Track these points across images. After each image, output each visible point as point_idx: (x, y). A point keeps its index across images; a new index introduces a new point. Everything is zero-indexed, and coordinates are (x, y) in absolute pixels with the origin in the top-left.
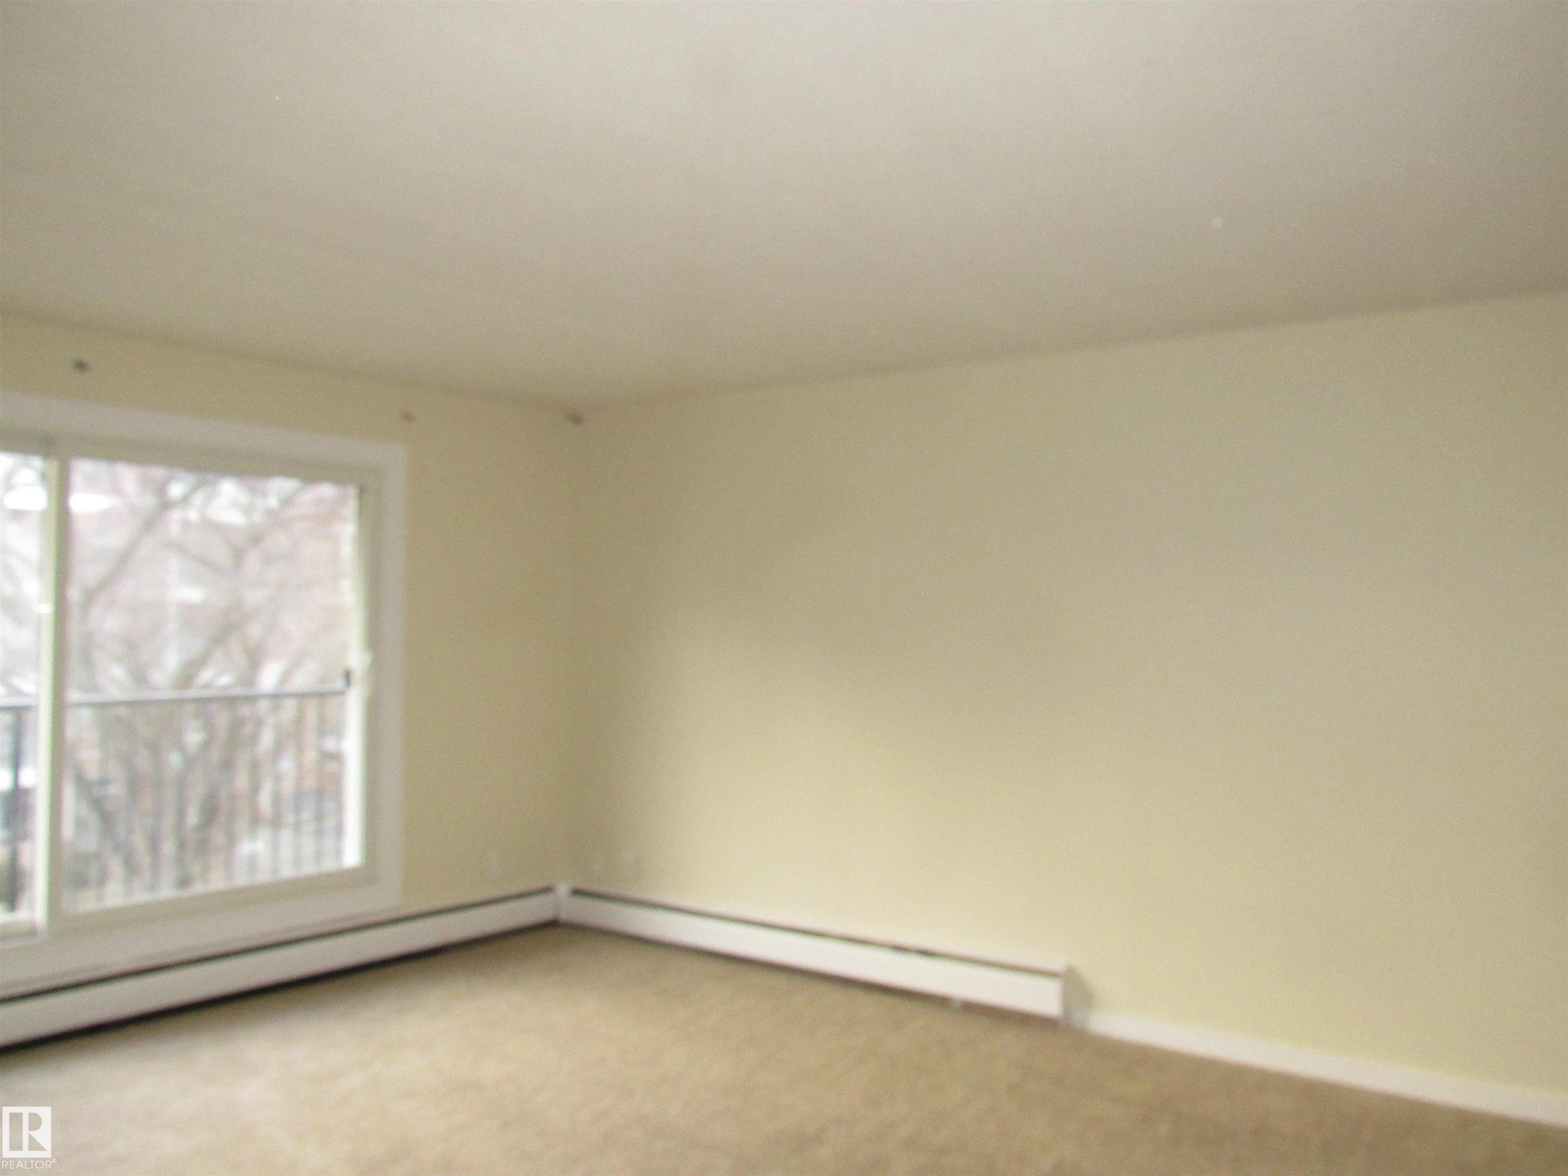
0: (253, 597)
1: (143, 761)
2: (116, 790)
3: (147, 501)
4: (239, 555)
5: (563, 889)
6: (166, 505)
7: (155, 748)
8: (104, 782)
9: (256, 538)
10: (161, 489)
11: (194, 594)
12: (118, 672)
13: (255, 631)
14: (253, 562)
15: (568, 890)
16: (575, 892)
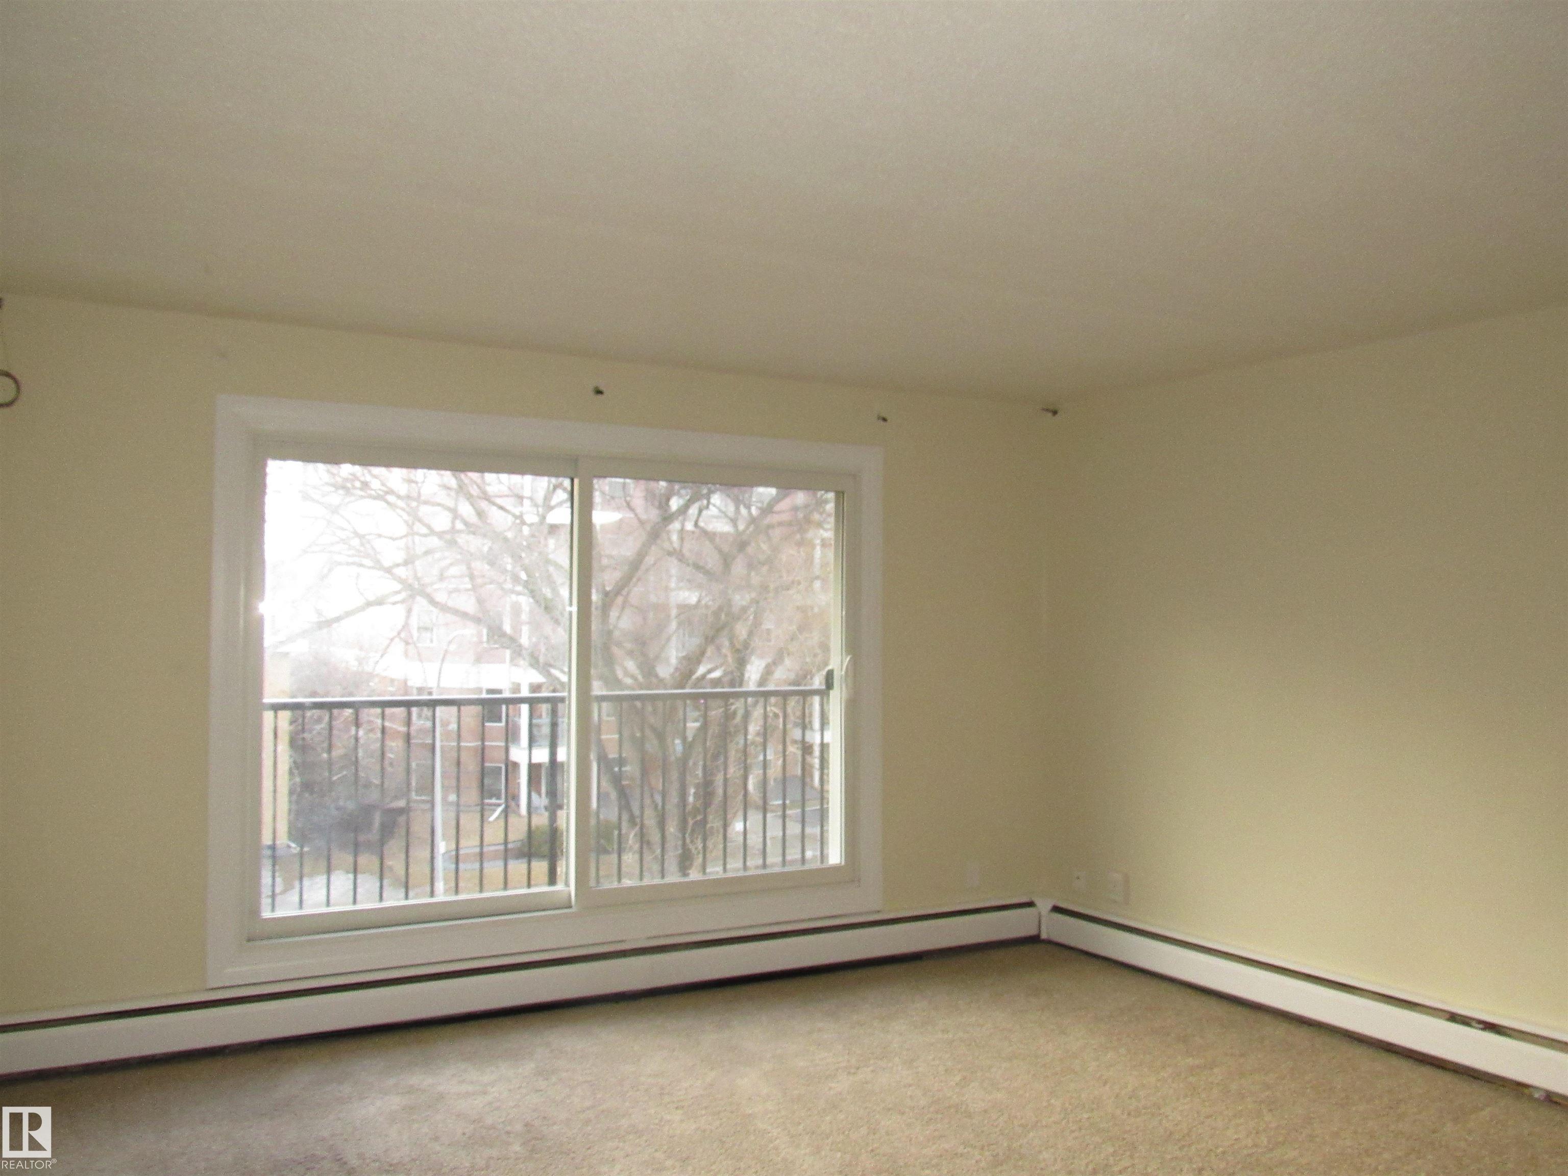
0: (740, 599)
1: (652, 746)
2: (631, 769)
3: (653, 515)
4: (727, 561)
5: (1044, 906)
6: (667, 518)
7: (661, 737)
8: (621, 762)
9: (742, 546)
10: (663, 504)
11: (692, 597)
12: (631, 665)
13: (741, 630)
14: (739, 568)
15: (1050, 907)
16: (1056, 909)
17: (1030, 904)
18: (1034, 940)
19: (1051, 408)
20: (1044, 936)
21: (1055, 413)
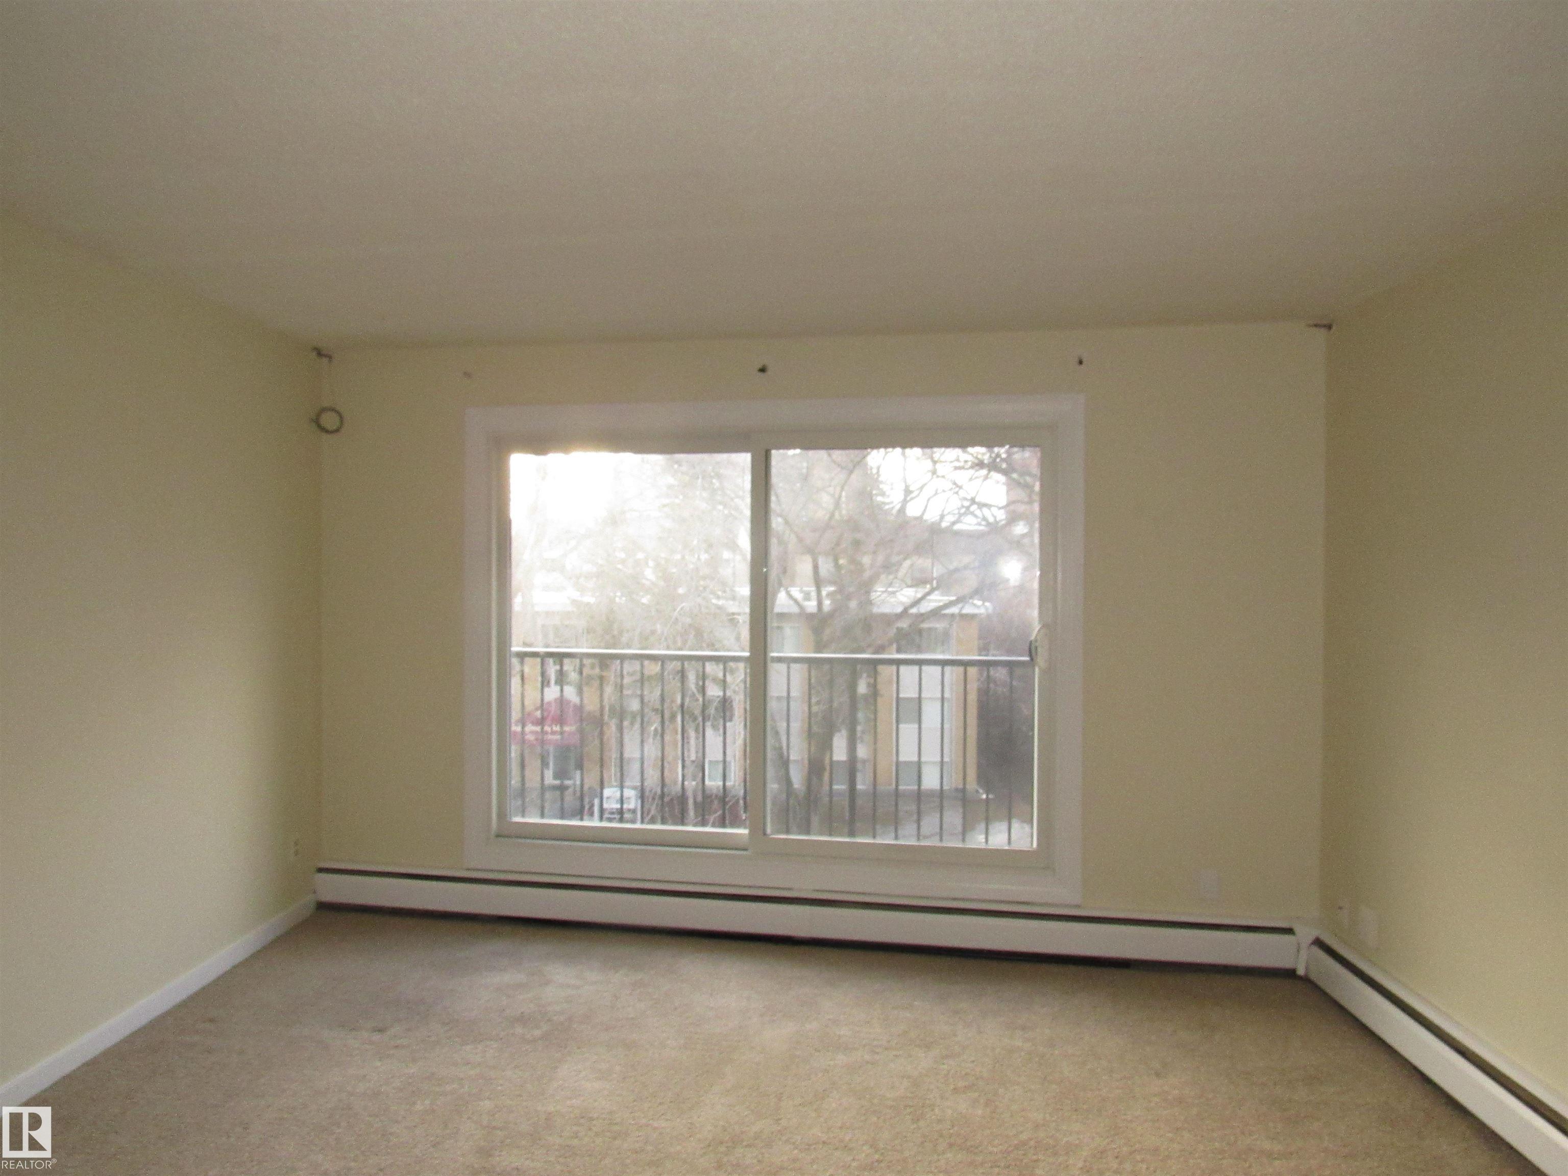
15: (1311, 938)
16: (1319, 943)
17: (1289, 931)
18: (1290, 974)
19: (1325, 322)
20: (1301, 972)
21: (1329, 327)
